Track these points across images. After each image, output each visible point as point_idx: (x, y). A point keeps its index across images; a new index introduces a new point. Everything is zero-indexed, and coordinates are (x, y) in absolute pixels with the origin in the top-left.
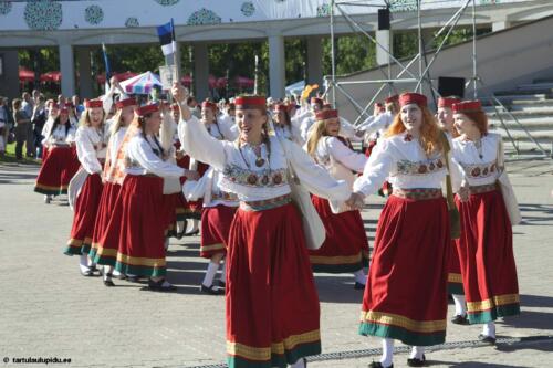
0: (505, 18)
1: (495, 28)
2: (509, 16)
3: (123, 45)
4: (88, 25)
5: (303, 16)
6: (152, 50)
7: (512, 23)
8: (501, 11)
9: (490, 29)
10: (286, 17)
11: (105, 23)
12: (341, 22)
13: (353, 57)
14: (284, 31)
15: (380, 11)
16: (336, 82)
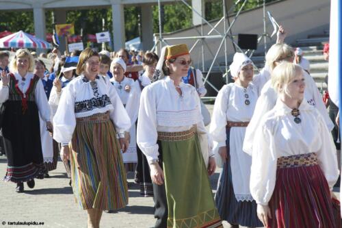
6: (24, 14)
14: (123, 0)
16: (162, 38)
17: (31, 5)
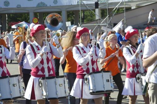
0: (135, 5)
1: (132, 8)
2: (137, 5)
3: (17, 13)
4: (5, 7)
5: (73, 4)
6: (26, 15)
7: (138, 7)
8: (134, 3)
9: (131, 9)
10: (68, 4)
11: (10, 6)
12: (83, 6)
13: (90, 17)
14: (67, 9)
15: (95, 3)
16: (82, 25)
17: (28, 11)
